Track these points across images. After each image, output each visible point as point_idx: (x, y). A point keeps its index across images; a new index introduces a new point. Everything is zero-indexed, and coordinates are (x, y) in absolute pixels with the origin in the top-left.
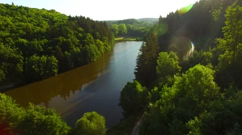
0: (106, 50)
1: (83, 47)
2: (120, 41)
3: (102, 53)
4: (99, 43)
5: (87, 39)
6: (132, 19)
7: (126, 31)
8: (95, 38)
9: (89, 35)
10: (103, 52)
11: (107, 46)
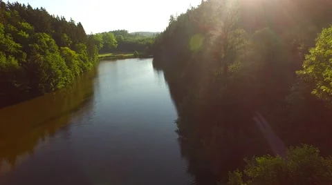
0: (84, 69)
1: (28, 58)
2: (107, 59)
3: (76, 75)
4: (70, 54)
5: (40, 44)
6: (122, 31)
7: (115, 43)
8: (60, 43)
9: (47, 38)
10: (78, 72)
11: (85, 61)
